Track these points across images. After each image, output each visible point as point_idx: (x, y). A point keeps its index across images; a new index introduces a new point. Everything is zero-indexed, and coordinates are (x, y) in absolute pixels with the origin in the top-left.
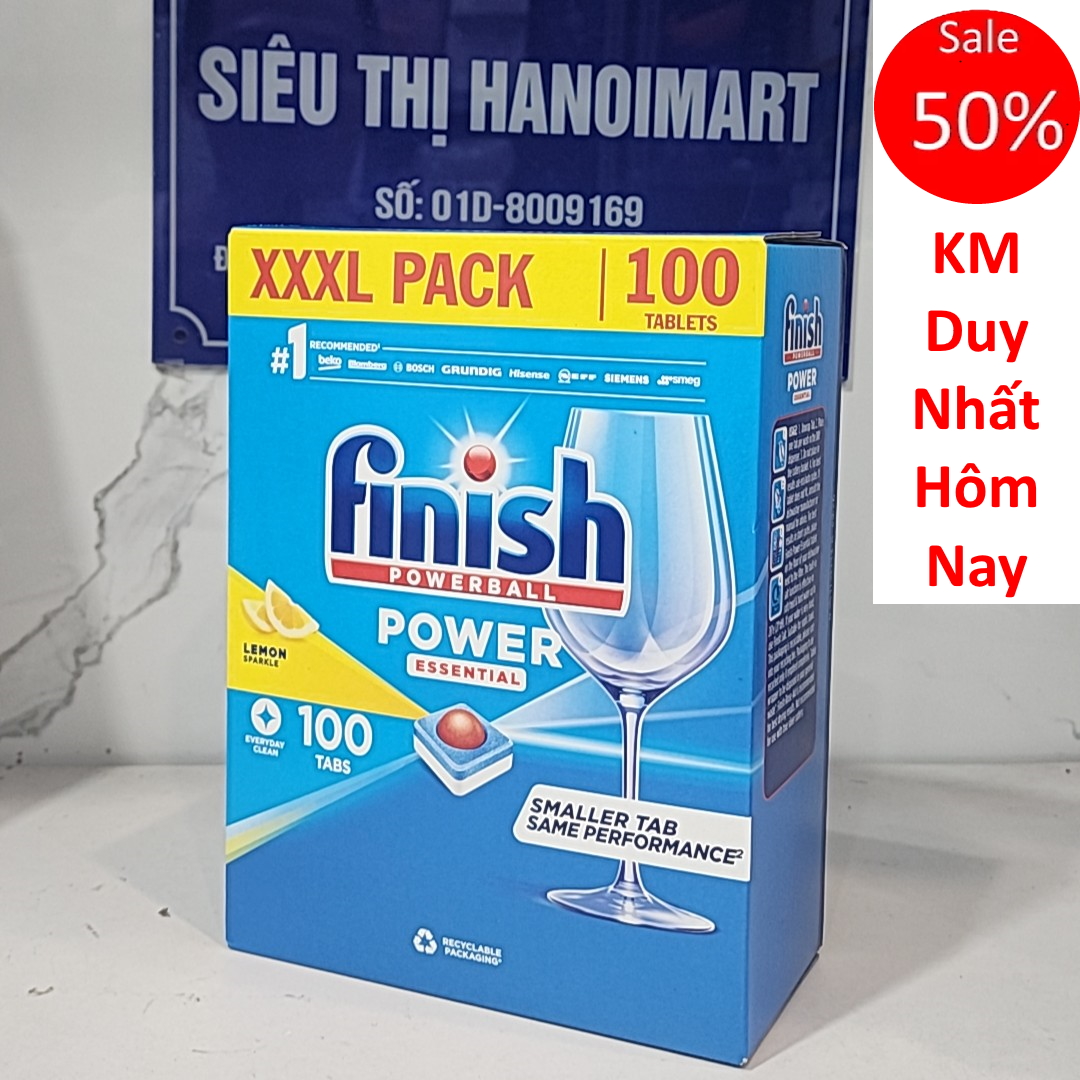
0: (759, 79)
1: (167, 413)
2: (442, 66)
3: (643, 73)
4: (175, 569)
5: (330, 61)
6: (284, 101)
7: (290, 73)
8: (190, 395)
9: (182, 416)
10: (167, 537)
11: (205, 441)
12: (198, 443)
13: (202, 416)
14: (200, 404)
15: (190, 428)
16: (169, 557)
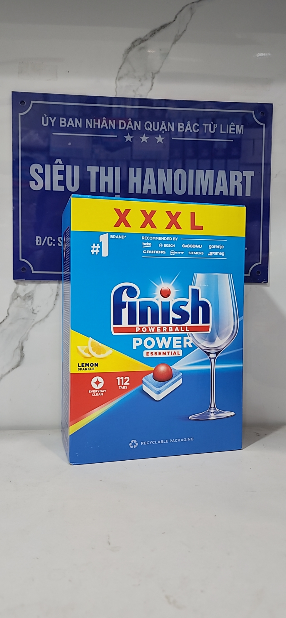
0: (233, 174)
1: (19, 298)
2: (118, 170)
3: (191, 172)
4: (22, 357)
5: (77, 168)
6: (60, 183)
7: (62, 173)
8: (27, 292)
9: (24, 300)
10: (19, 345)
11: (33, 309)
12: (30, 310)
13: (32, 299)
14: (31, 295)
15: (27, 304)
16: (20, 352)
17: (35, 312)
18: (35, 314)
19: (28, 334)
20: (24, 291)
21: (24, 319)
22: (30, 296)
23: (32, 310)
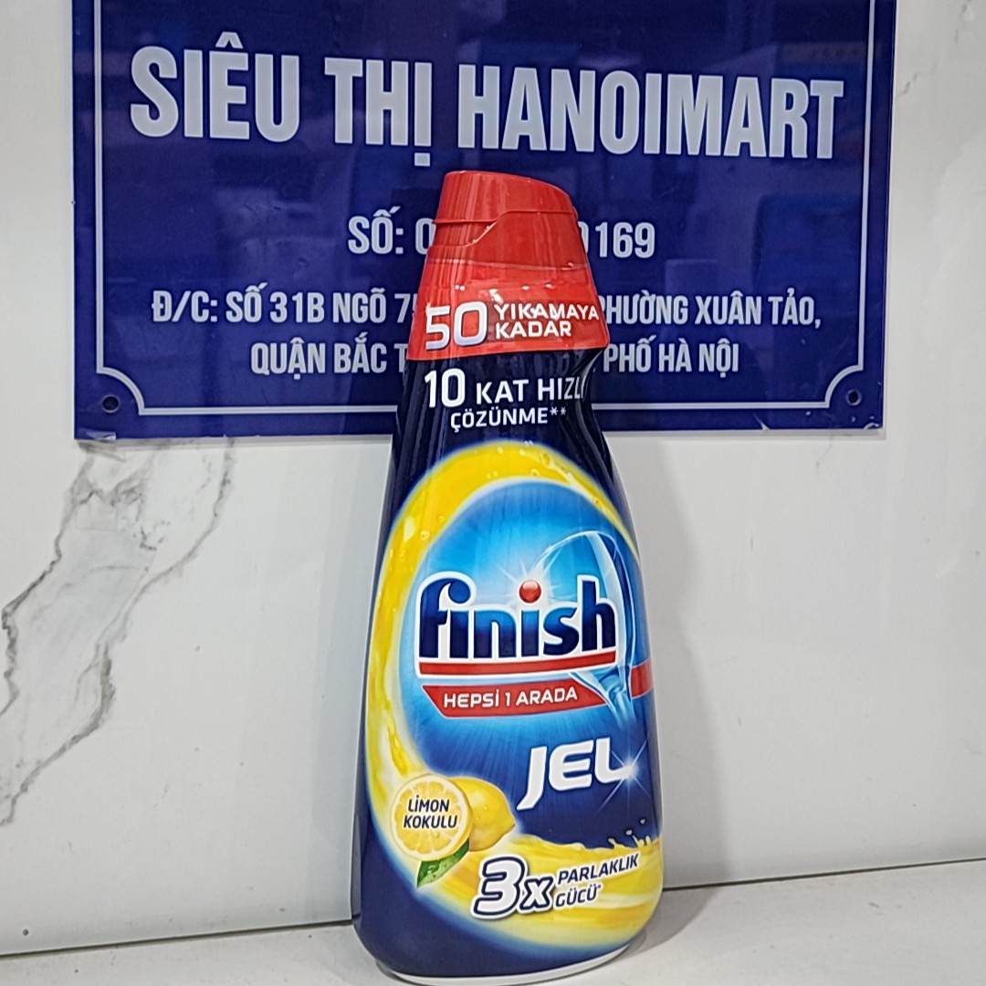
1: (94, 497)
2: (424, 71)
3: (653, 80)
4: (107, 696)
5: (291, 64)
6: (235, 113)
7: (243, 79)
8: (122, 477)
9: (113, 504)
10: (96, 656)
11: (143, 533)
12: (135, 536)
13: (139, 501)
14: (136, 487)
15: (124, 518)
16: (99, 681)
17: (150, 542)
18: (150, 548)
19: (126, 618)
20: (114, 472)
21: (112, 568)
22: (132, 491)
23: (139, 536)
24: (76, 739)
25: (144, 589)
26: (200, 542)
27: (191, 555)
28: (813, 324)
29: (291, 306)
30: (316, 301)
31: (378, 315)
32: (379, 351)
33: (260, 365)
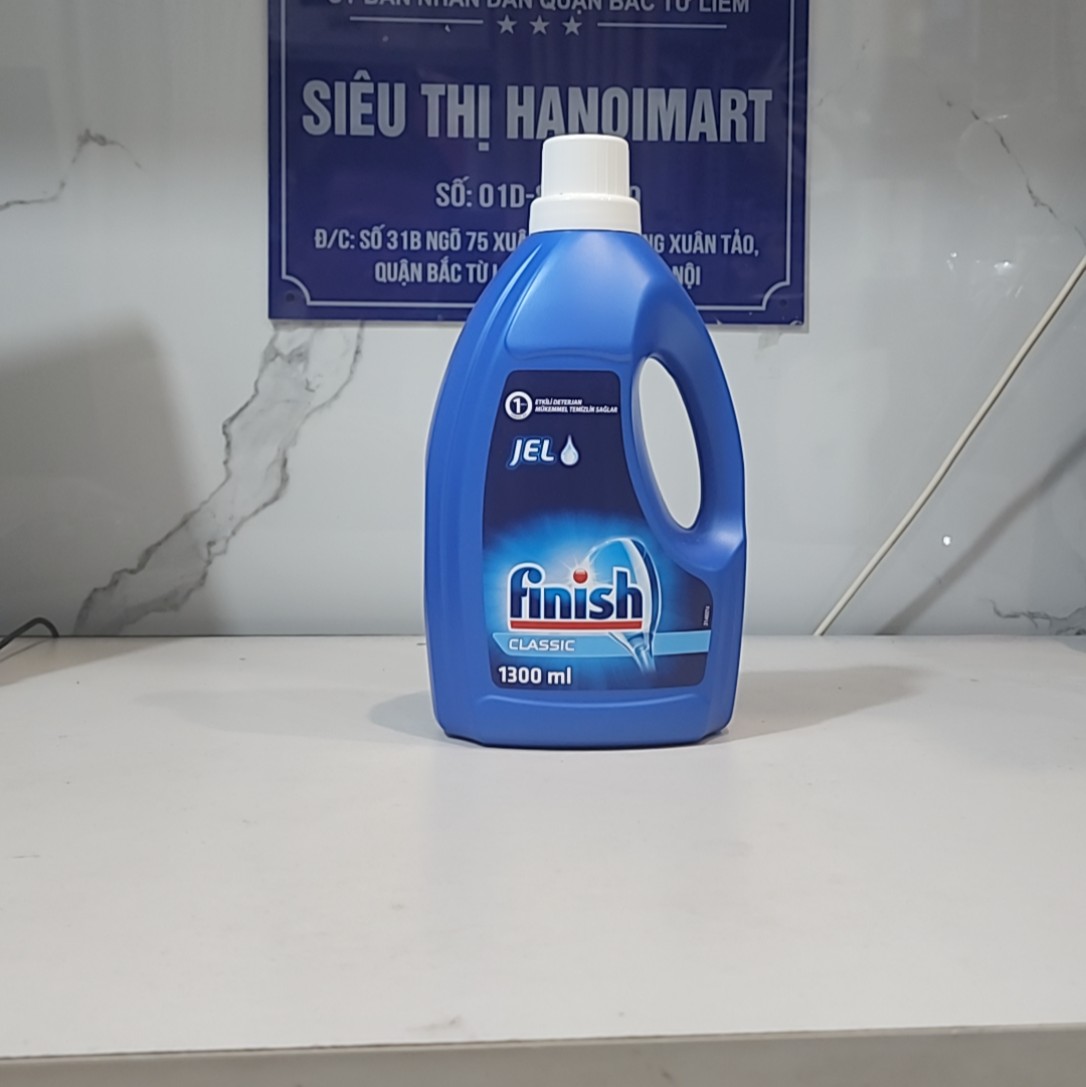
0: (727, 95)
1: (278, 359)
2: (484, 90)
3: (638, 93)
4: (285, 480)
5: (400, 89)
6: (365, 119)
7: (370, 98)
8: (295, 345)
9: (290, 362)
10: (279, 455)
11: (307, 381)
12: (303, 382)
13: (305, 360)
14: (304, 352)
15: (296, 371)
16: (279, 470)
17: (312, 387)
18: (311, 391)
19: (296, 432)
20: (290, 342)
21: (288, 401)
22: (300, 355)
23: (305, 382)
24: (265, 505)
25: (308, 416)
26: (342, 388)
27: (336, 396)
28: (753, 253)
29: (400, 239)
30: (415, 236)
31: (455, 245)
32: (456, 269)
33: (381, 275)
